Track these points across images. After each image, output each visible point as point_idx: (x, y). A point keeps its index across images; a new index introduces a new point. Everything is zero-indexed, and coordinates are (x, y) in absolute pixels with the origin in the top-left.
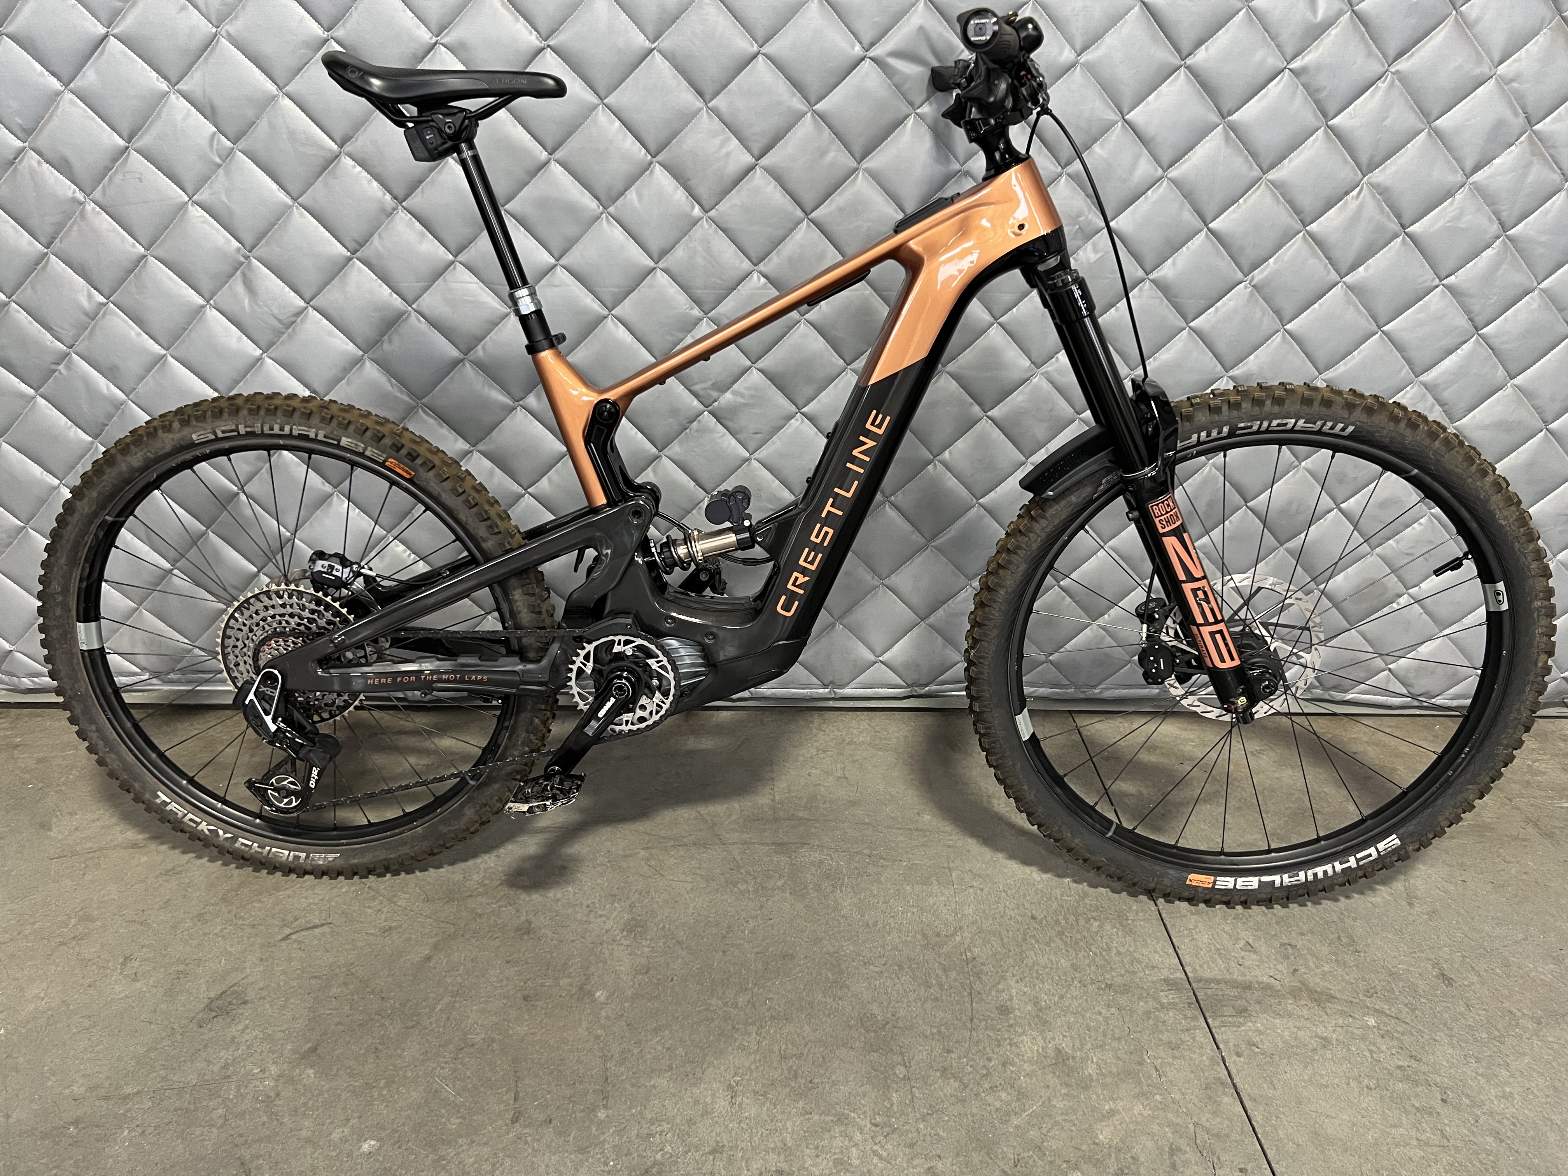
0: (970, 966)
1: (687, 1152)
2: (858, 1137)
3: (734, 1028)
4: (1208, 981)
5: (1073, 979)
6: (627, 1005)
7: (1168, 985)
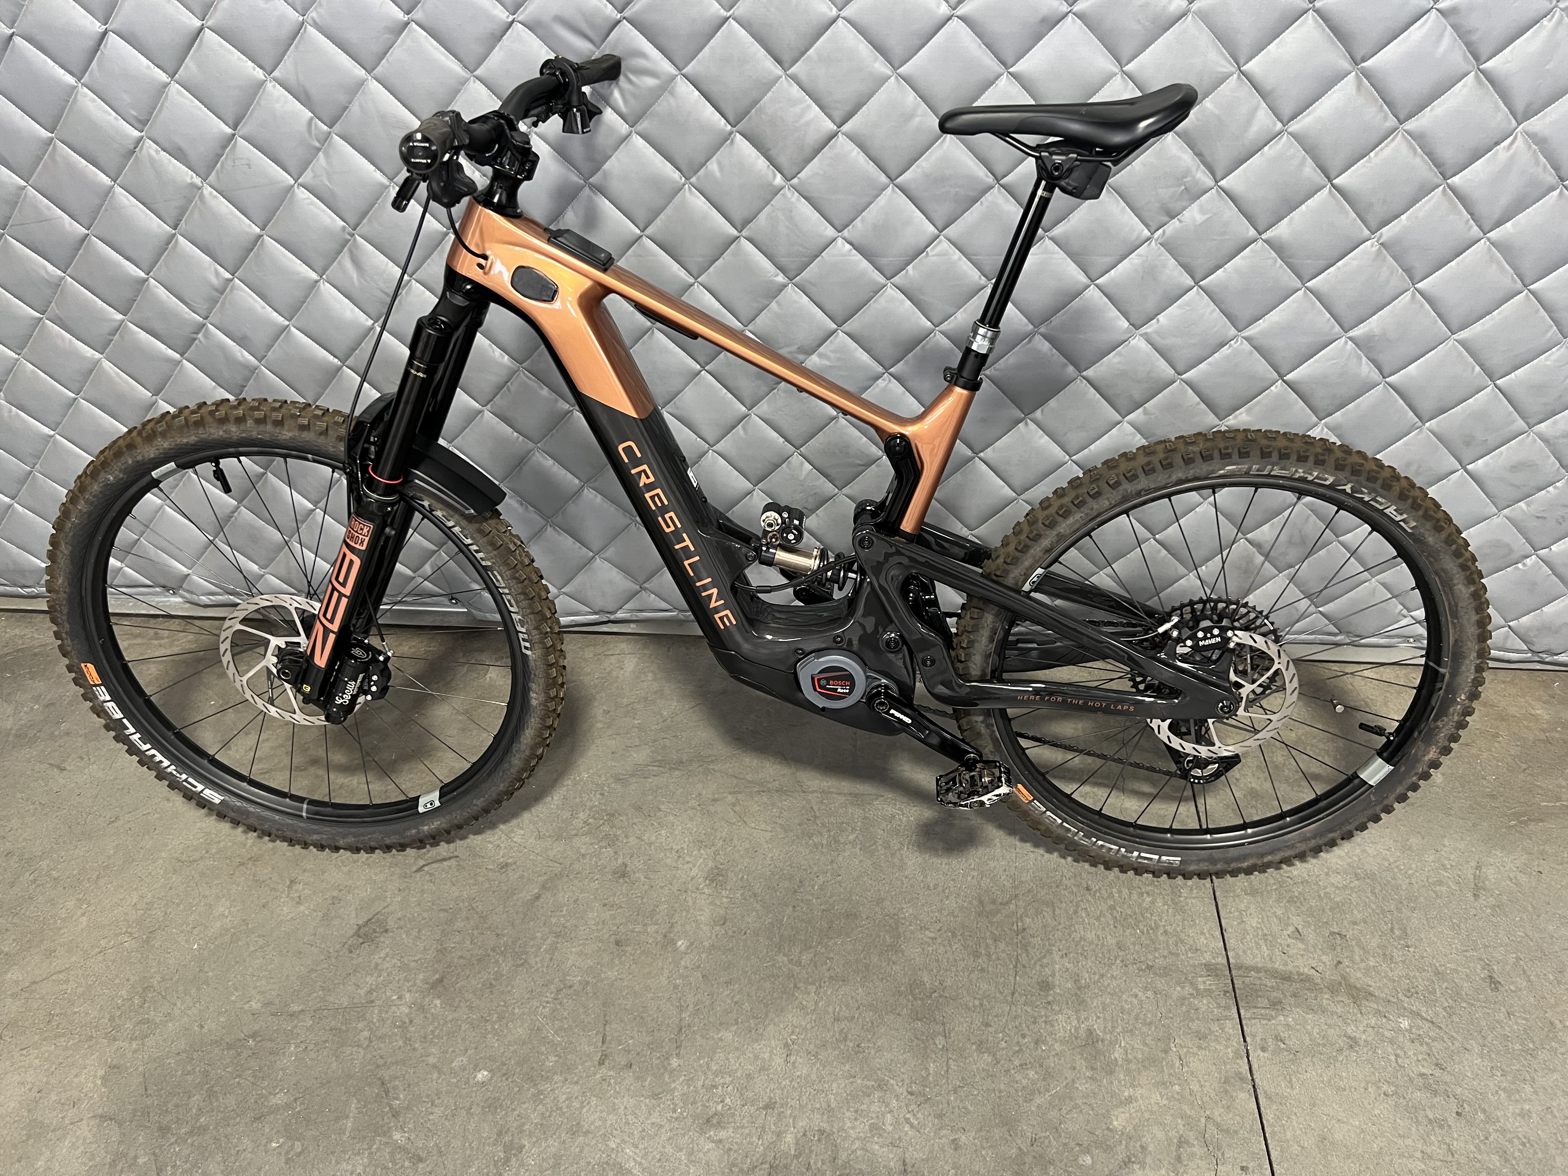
0: (1020, 937)
1: (743, 1106)
2: (894, 1103)
3: (795, 986)
4: (1249, 969)
5: (1116, 958)
6: (704, 956)
7: (1208, 970)
